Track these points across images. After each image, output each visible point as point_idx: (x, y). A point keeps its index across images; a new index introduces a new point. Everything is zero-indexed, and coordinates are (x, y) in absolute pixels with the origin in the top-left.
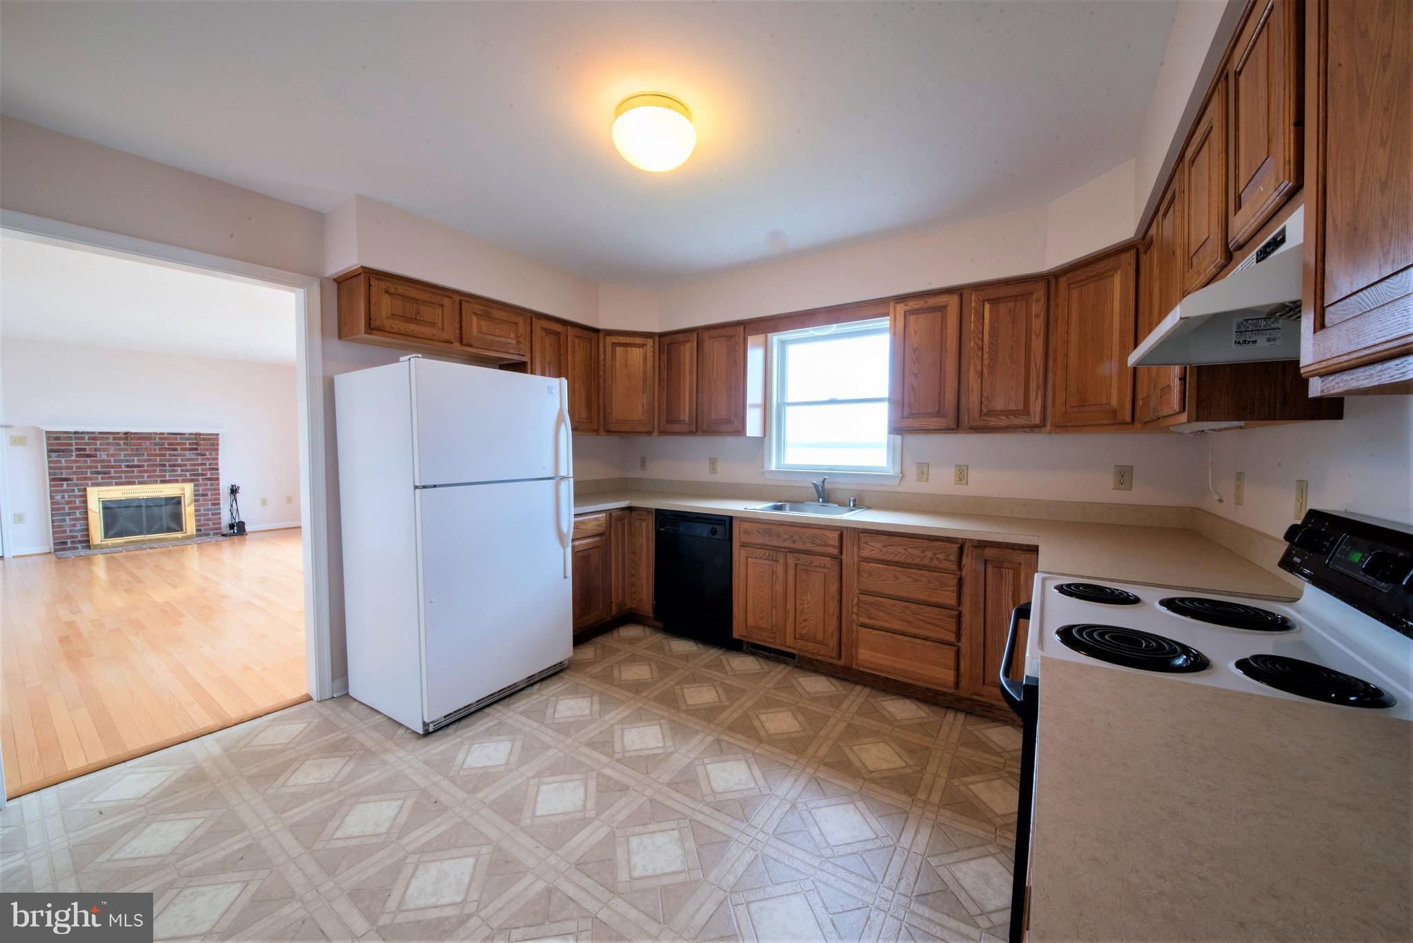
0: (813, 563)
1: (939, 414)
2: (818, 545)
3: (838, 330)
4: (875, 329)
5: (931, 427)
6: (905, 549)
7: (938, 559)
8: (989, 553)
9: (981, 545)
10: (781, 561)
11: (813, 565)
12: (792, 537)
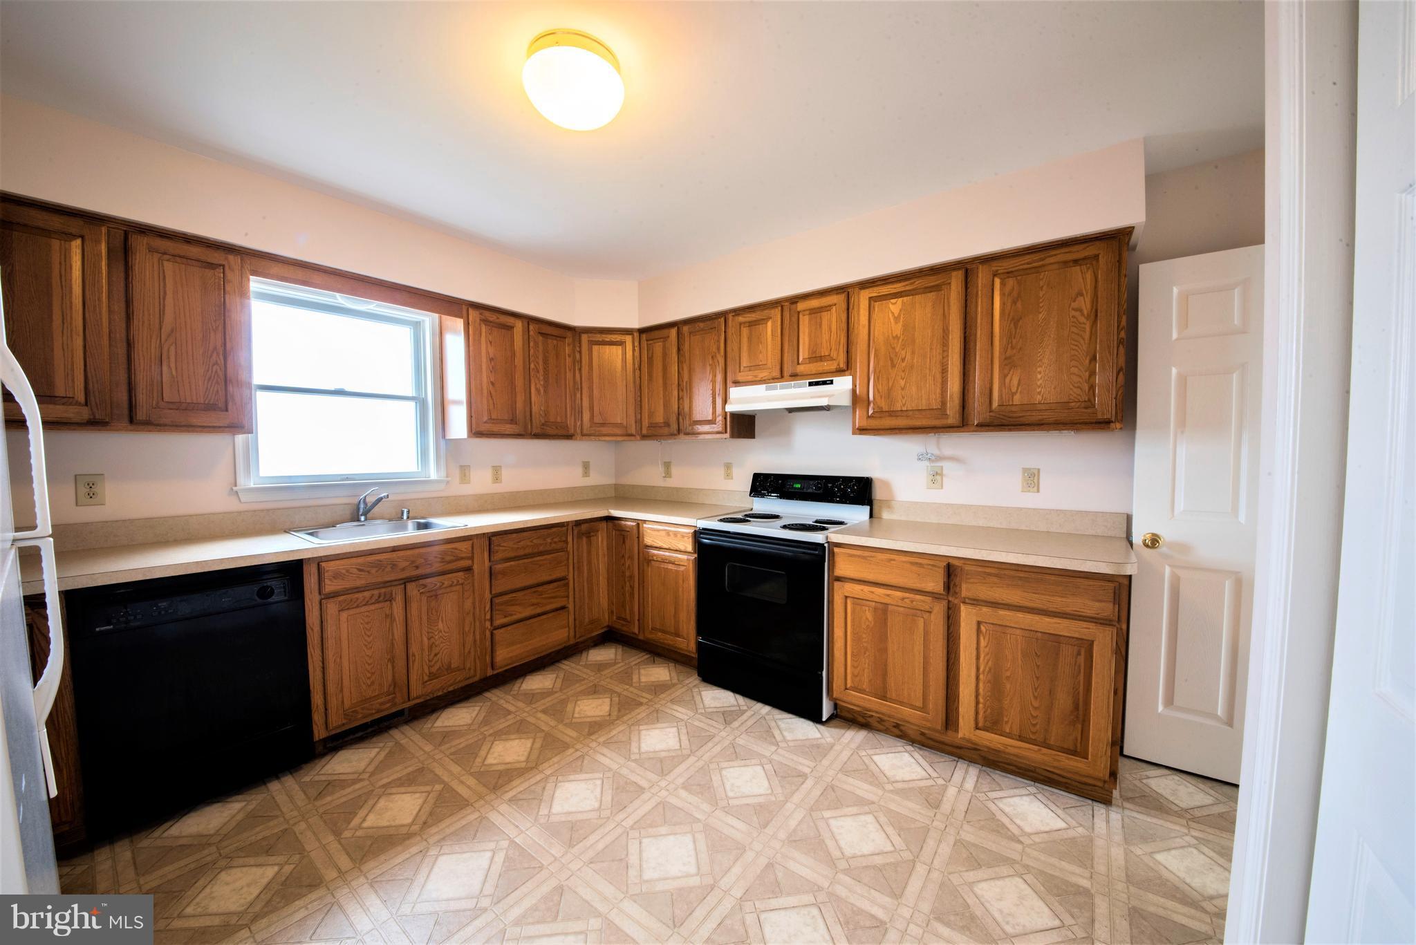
0: (443, 584)
1: (513, 421)
2: (449, 562)
3: (375, 309)
4: (401, 319)
5: (507, 433)
6: (531, 542)
7: (555, 543)
8: (584, 527)
9: (578, 523)
10: (399, 598)
11: (444, 586)
12: (413, 562)
